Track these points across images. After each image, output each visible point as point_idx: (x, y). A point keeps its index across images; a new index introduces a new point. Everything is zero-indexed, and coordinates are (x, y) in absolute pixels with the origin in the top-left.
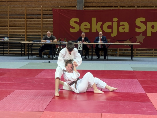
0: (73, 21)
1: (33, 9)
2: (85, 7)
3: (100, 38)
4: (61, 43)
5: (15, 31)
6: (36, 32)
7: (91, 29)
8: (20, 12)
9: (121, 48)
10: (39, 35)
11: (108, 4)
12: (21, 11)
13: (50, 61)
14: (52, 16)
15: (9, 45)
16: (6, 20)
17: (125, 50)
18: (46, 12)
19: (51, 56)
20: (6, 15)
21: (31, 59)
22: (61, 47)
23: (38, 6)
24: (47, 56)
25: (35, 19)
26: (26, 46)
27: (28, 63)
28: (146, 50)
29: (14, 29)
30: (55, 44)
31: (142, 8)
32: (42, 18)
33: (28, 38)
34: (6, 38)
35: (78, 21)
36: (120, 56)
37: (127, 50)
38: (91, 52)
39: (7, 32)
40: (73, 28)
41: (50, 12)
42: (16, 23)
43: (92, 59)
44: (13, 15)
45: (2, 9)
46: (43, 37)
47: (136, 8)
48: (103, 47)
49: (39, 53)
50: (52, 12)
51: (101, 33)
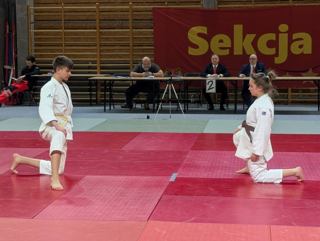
0: (194, 33)
1: (112, 9)
2: (220, 2)
3: (252, 66)
4: (173, 78)
5: (76, 55)
6: (120, 56)
7: (231, 49)
8: (86, 15)
9: (295, 88)
10: (126, 62)
12: (89, 13)
13: (149, 115)
14: (151, 23)
16: (58, 32)
17: (304, 91)
18: (139, 15)
19: (151, 106)
20: (58, 22)
21: (110, 111)
22: (171, 86)
23: (123, 3)
24: (143, 105)
25: (118, 29)
26: (99, 85)
27: (105, 120)
30: (158, 80)
32: (131, 28)
33: (104, 69)
35: (206, 33)
36: (294, 103)
37: (308, 91)
40: (196, 47)
41: (148, 15)
42: (79, 38)
43: (235, 112)
44: (72, 22)
45: (50, 9)
46: (134, 67)
49: (125, 99)
50: (151, 15)
51: (254, 56)
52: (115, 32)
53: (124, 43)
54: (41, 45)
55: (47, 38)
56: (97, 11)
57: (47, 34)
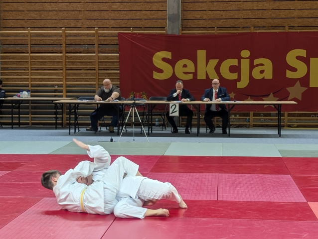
0: (159, 58)
1: (79, 33)
2: (184, 28)
3: (214, 91)
4: (137, 102)
5: (42, 78)
6: (86, 80)
7: (195, 74)
8: (52, 40)
9: (257, 112)
10: (91, 86)
11: (231, 23)
12: (55, 38)
13: (113, 137)
14: (116, 48)
15: (30, 108)
16: (24, 56)
17: (265, 115)
18: (104, 40)
19: (115, 129)
20: (25, 46)
21: (75, 134)
23: (89, 28)
24: (108, 128)
25: (84, 53)
26: (65, 108)
27: (69, 142)
28: (309, 115)
29: (40, 74)
30: (123, 104)
31: (299, 31)
32: (96, 52)
33: (70, 93)
34: (24, 92)
35: (170, 58)
36: (256, 126)
37: (270, 115)
38: (197, 120)
39: (27, 80)
40: (160, 71)
41: (113, 40)
42: (45, 62)
43: (198, 135)
44: (39, 46)
45: (16, 33)
47: (287, 30)
48: (220, 109)
49: (90, 122)
50: (117, 40)
51: (216, 80)
52: (81, 56)
53: (90, 67)
54: (7, 69)
55: (14, 62)
56: (63, 35)
57: (13, 58)
